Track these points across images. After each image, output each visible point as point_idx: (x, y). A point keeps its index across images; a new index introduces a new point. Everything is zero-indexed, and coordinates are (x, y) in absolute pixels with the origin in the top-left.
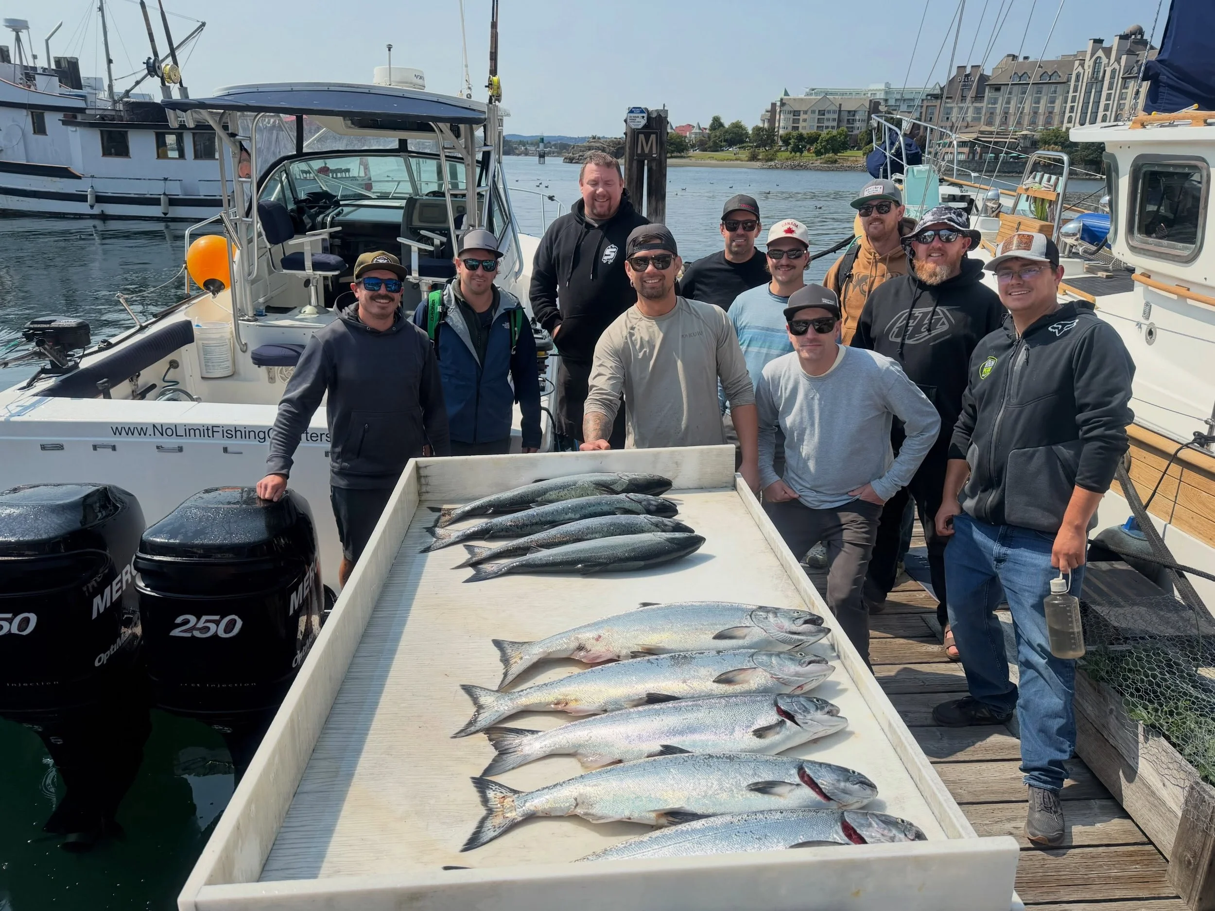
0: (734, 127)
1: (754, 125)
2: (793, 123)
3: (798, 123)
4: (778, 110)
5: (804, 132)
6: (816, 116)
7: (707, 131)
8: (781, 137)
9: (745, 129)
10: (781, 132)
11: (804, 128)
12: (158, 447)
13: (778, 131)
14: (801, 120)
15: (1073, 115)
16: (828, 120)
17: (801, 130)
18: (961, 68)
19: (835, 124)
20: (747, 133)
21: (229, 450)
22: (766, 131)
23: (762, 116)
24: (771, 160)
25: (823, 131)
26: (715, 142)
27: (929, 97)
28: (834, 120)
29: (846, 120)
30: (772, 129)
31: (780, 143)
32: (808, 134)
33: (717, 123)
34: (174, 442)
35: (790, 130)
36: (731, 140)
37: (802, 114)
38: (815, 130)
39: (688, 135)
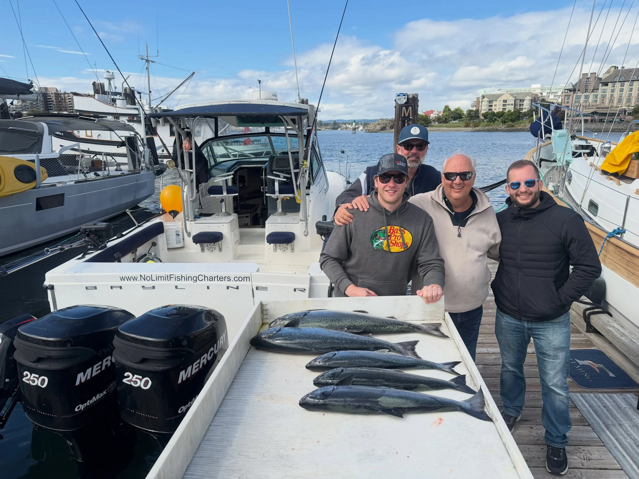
0: (456, 111)
1: (467, 109)
2: (489, 107)
4: (481, 101)
5: (496, 112)
6: (502, 103)
7: (442, 113)
8: (483, 114)
9: (462, 111)
10: (483, 112)
11: (495, 109)
12: (143, 287)
13: (481, 112)
14: (493, 106)
16: (509, 105)
17: (493, 110)
18: (585, 75)
19: (513, 107)
20: (463, 113)
21: (178, 287)
22: (474, 111)
23: (472, 104)
24: (477, 126)
25: (506, 110)
26: (446, 118)
27: (566, 91)
28: (512, 104)
29: (518, 105)
30: (477, 111)
31: (482, 118)
32: (497, 112)
33: (447, 109)
34: (151, 283)
35: (487, 110)
36: (455, 117)
37: (494, 102)
38: (501, 110)
39: (431, 115)
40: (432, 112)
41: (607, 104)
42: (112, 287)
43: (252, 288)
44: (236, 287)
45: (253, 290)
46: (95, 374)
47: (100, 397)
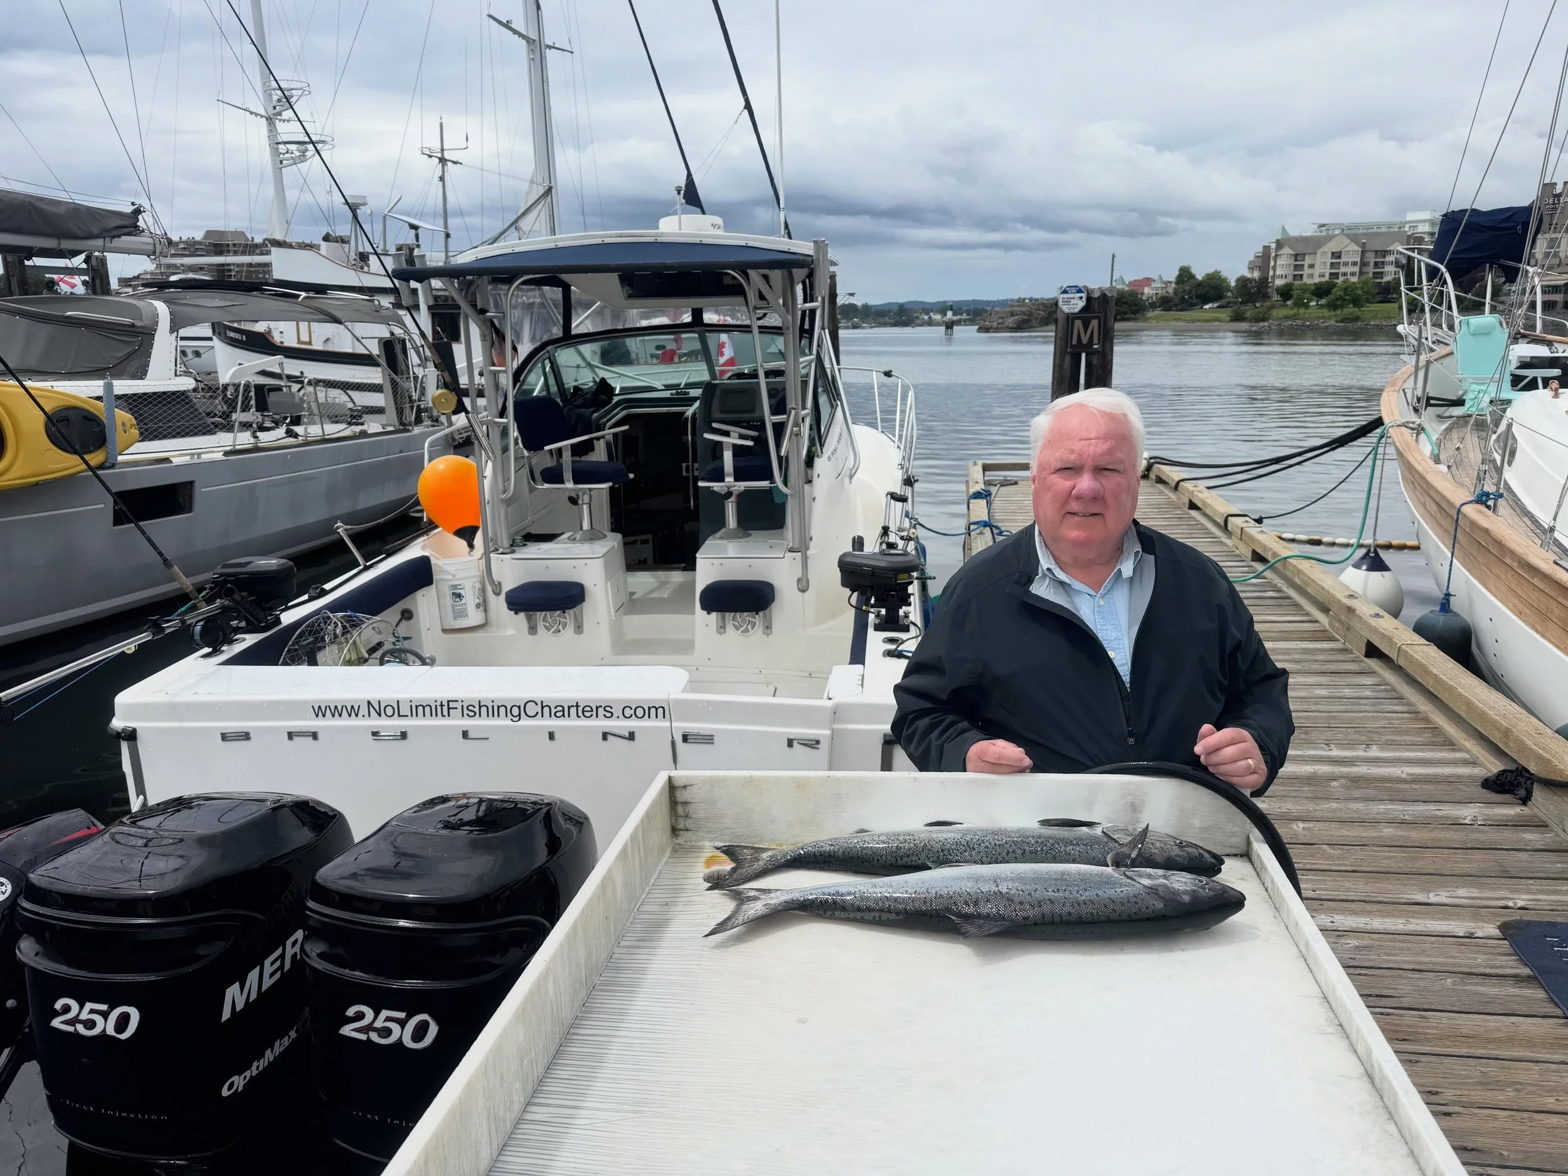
0: (1209, 279)
1: (1239, 275)
2: (1295, 270)
3: (1302, 270)
4: (1273, 255)
5: (1311, 282)
6: (1329, 260)
7: (1173, 285)
8: (1277, 289)
9: (1225, 280)
10: (1279, 282)
11: (1311, 276)
12: (375, 734)
13: (1273, 282)
14: (1306, 266)
16: (1346, 264)
17: (1305, 278)
18: (1549, 186)
19: (1356, 269)
20: (1228, 286)
21: (471, 735)
22: (1255, 282)
23: (1250, 262)
24: (1263, 320)
25: (1338, 278)
26: (1182, 299)
28: (1355, 264)
29: (1372, 264)
30: (1263, 282)
31: (1276, 297)
32: (1315, 284)
33: (1185, 274)
34: (395, 725)
35: (1290, 279)
36: (1206, 295)
37: (1307, 257)
38: (1327, 278)
39: (1146, 290)
40: (1148, 281)
42: (290, 736)
43: (670, 739)
44: (627, 735)
45: (673, 743)
46: (267, 983)
47: (282, 1049)
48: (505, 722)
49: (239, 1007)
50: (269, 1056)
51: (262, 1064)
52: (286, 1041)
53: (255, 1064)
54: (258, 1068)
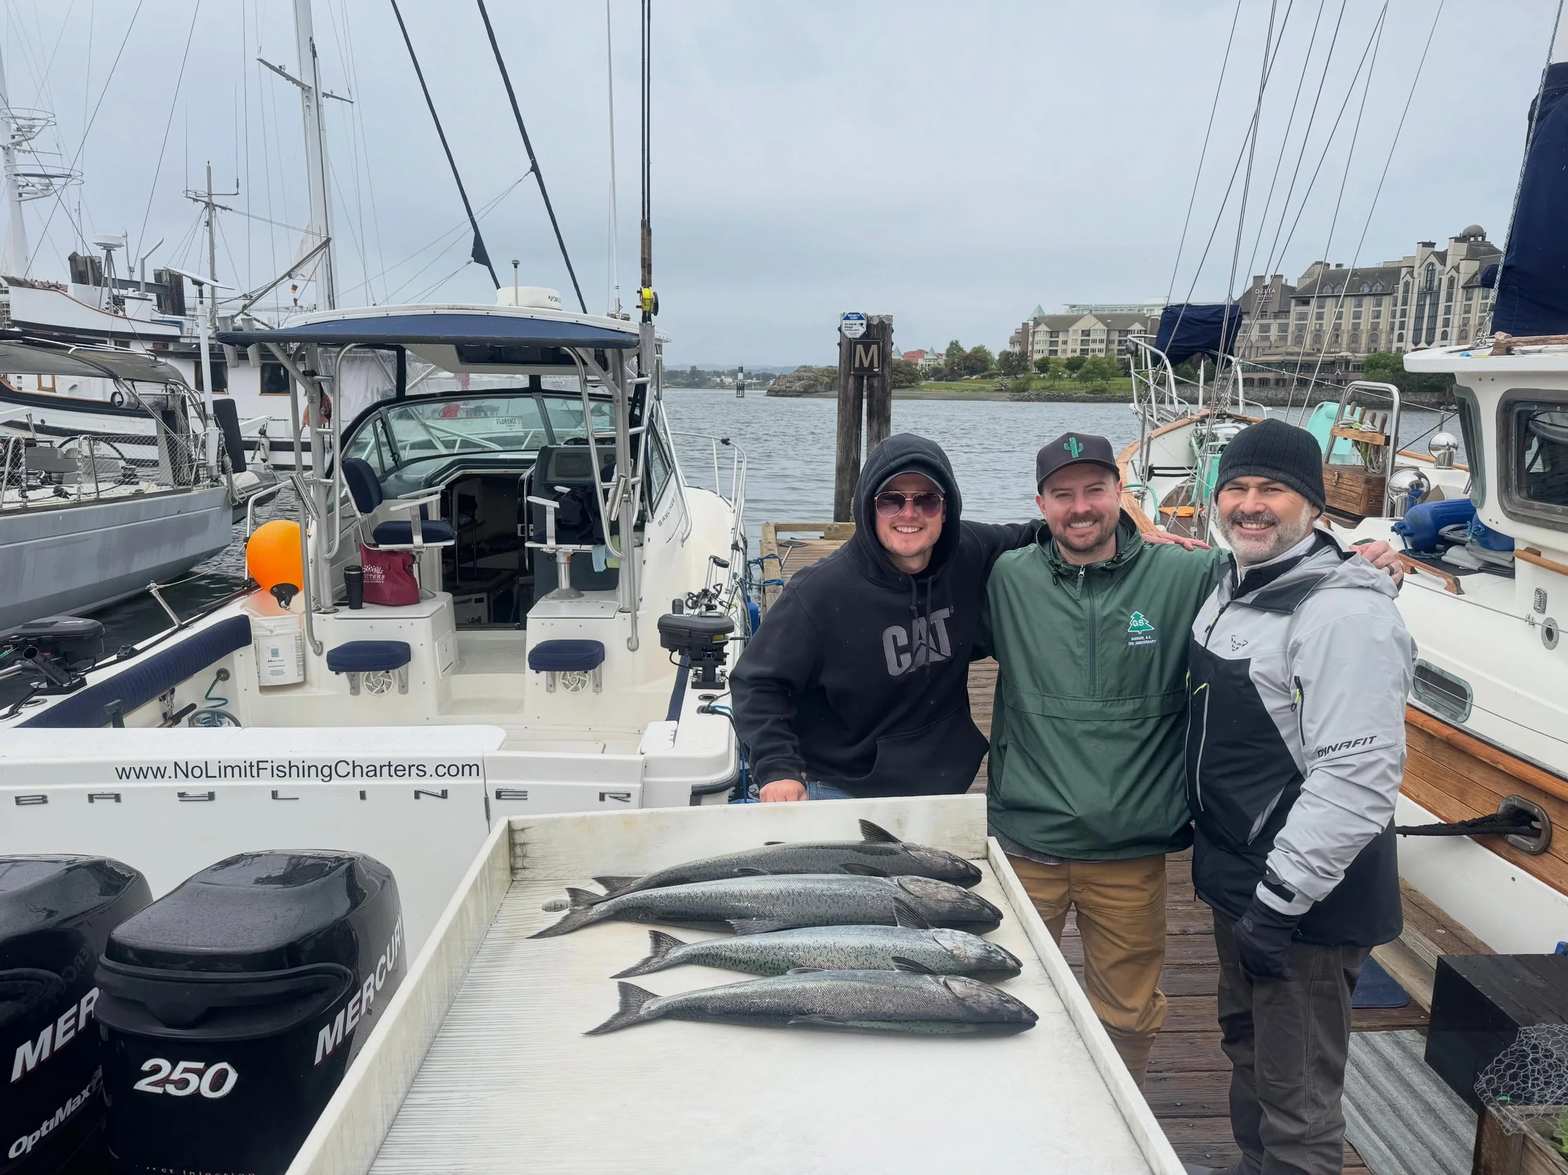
0: (976, 352)
1: (1001, 349)
2: (1051, 346)
3: (1057, 346)
4: (1031, 331)
5: (1065, 357)
6: (1080, 338)
7: (944, 358)
8: (1035, 363)
9: (989, 354)
10: (1037, 357)
11: (1065, 351)
12: (181, 795)
13: (1032, 356)
14: (1060, 343)
15: (1404, 332)
16: (1094, 341)
17: (1060, 354)
18: (1259, 279)
19: (1103, 346)
20: (992, 359)
21: (280, 795)
22: (1016, 356)
23: (1011, 338)
24: (1024, 390)
25: (1087, 354)
26: (952, 370)
28: (1102, 341)
29: (1116, 342)
30: (1023, 356)
31: (1034, 370)
32: (1069, 359)
33: (954, 346)
34: (202, 785)
35: (1046, 354)
36: (972, 367)
37: (1061, 334)
38: (1078, 354)
39: (920, 361)
40: (921, 353)
41: (1308, 346)
42: (91, 798)
43: (484, 795)
44: (440, 793)
45: (486, 798)
46: (60, 1042)
47: (74, 1108)
48: (315, 782)
49: (31, 1065)
50: (60, 1115)
51: (53, 1123)
52: (78, 1100)
53: (45, 1124)
54: (48, 1128)
